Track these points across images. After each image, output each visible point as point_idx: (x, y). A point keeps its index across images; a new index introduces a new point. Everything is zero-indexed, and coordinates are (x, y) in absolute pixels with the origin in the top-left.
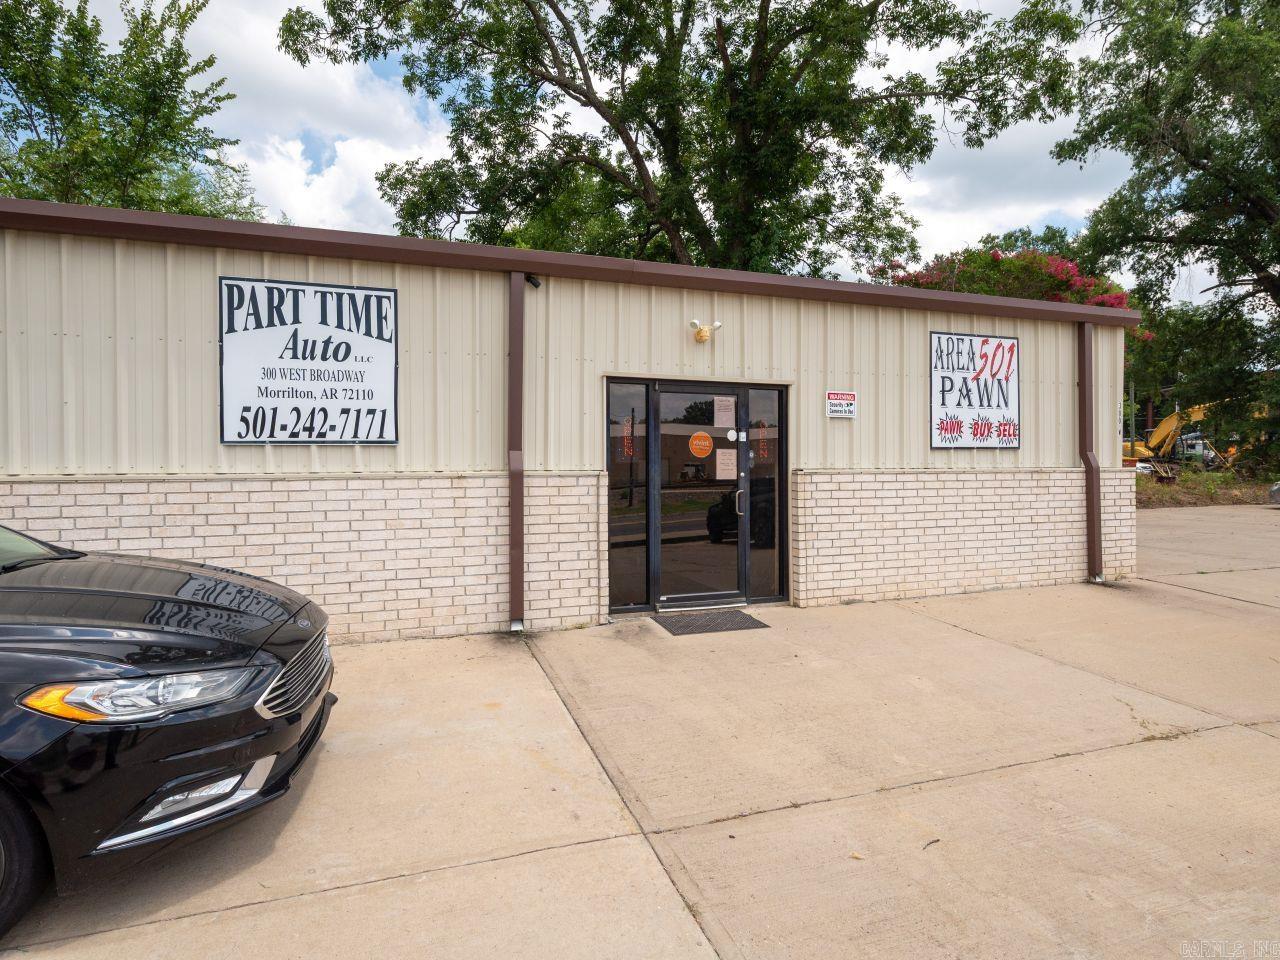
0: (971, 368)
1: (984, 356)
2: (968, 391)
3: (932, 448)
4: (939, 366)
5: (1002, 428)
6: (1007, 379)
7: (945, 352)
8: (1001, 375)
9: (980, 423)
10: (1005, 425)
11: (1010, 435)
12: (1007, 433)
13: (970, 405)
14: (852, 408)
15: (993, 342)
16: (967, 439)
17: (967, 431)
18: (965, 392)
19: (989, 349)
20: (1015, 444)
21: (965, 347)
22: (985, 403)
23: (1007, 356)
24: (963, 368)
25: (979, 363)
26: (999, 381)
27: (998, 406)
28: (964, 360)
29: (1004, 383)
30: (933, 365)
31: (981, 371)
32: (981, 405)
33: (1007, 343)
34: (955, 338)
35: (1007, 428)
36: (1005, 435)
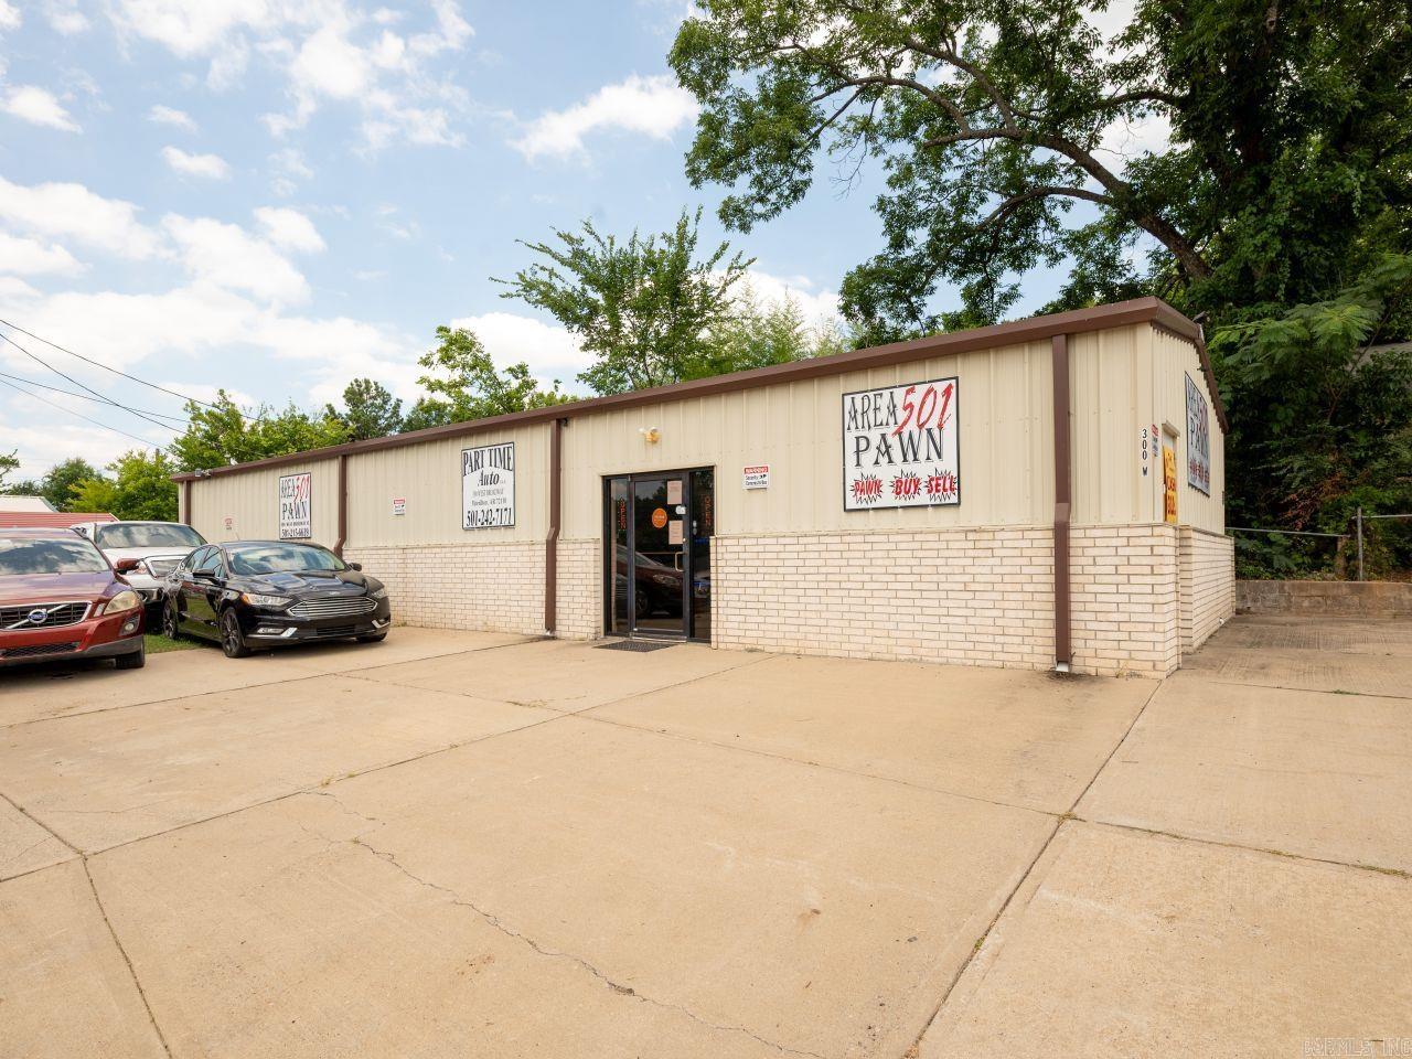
0: (892, 421)
1: (909, 407)
2: (888, 447)
3: (845, 510)
4: (853, 426)
5: (934, 483)
6: (940, 427)
7: (860, 411)
8: (933, 424)
9: (904, 480)
10: (937, 479)
11: (945, 490)
12: (941, 488)
13: (890, 461)
14: (765, 479)
15: (921, 390)
16: (888, 497)
17: (887, 490)
18: (883, 449)
19: (916, 399)
20: (954, 499)
21: (884, 402)
22: (910, 456)
23: (941, 400)
24: (881, 424)
25: (901, 415)
26: (929, 431)
27: (928, 458)
28: (883, 415)
29: (936, 432)
30: (846, 427)
31: (905, 423)
32: (905, 460)
33: (940, 387)
34: (871, 395)
35: (941, 482)
36: (938, 491)
